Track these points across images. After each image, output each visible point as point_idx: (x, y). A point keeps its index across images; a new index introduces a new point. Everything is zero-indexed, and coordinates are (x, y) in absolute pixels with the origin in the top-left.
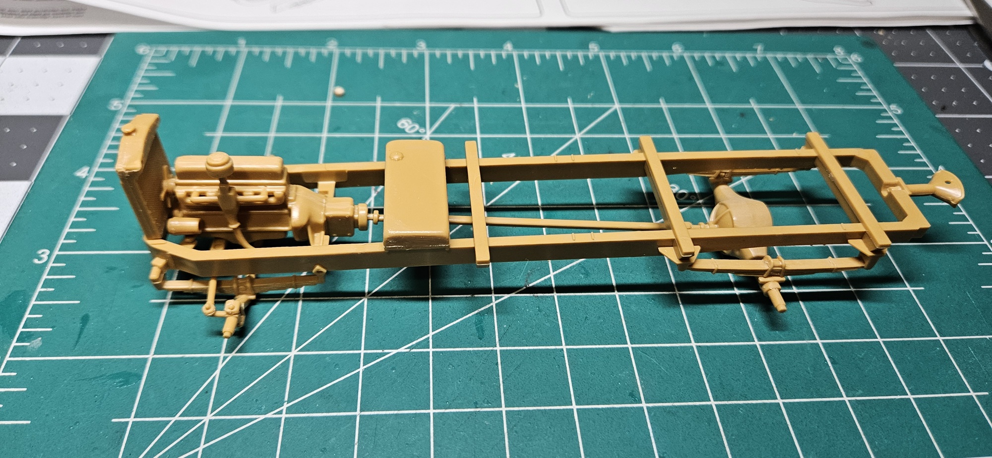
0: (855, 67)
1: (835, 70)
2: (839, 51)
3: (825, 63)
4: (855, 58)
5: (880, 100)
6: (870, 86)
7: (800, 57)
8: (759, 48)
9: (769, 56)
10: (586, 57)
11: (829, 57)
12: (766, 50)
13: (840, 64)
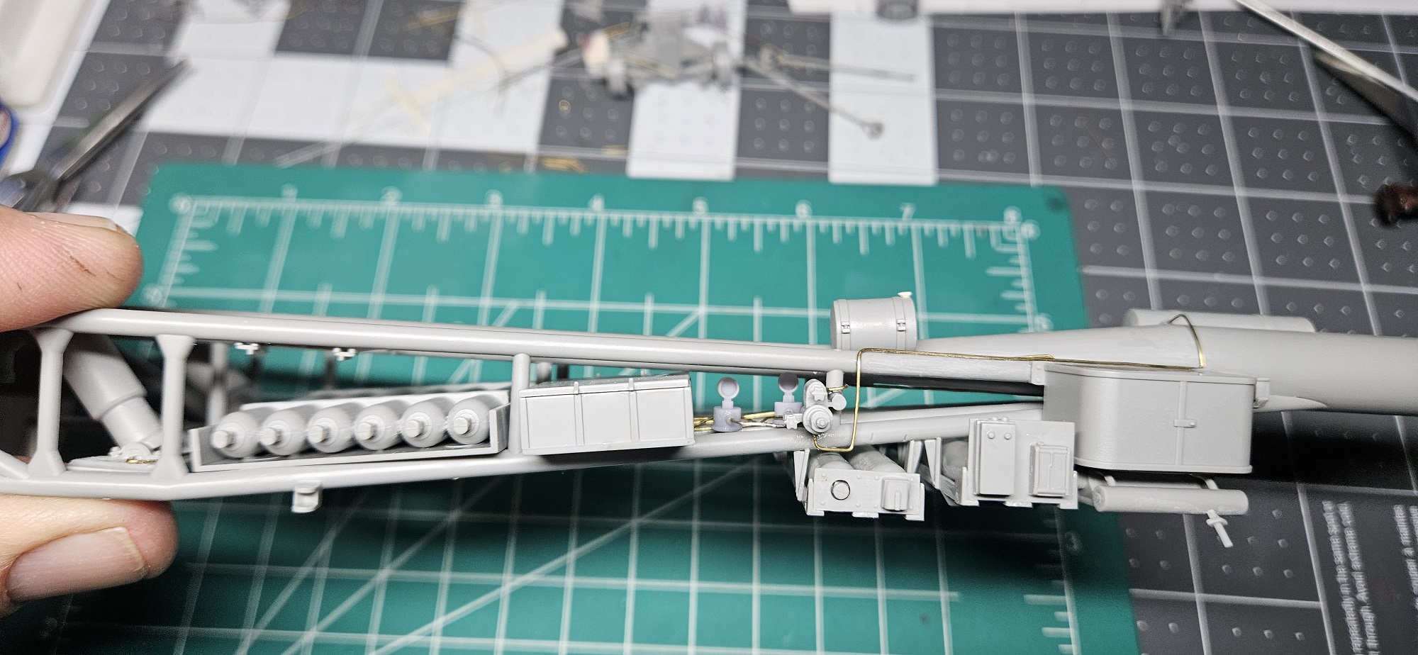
0: (1021, 249)
1: (993, 251)
2: (1011, 215)
3: (982, 241)
4: (1029, 230)
5: (1028, 307)
6: (1025, 283)
7: (954, 226)
8: (908, 210)
9: (915, 225)
10: (687, 224)
11: (993, 227)
12: (916, 216)
13: (1004, 241)
